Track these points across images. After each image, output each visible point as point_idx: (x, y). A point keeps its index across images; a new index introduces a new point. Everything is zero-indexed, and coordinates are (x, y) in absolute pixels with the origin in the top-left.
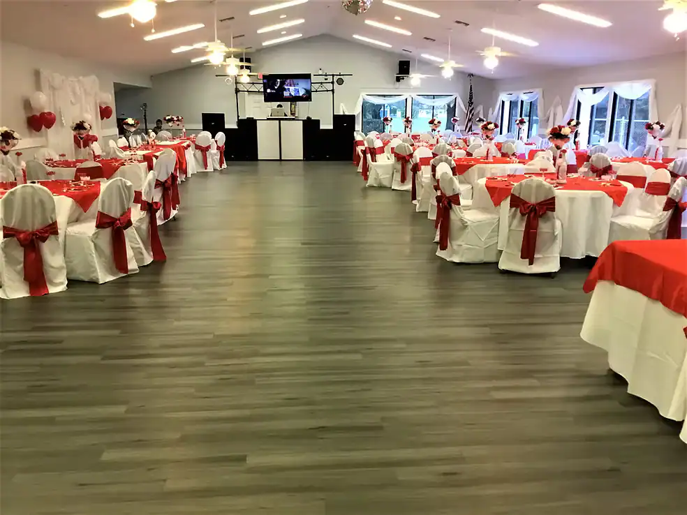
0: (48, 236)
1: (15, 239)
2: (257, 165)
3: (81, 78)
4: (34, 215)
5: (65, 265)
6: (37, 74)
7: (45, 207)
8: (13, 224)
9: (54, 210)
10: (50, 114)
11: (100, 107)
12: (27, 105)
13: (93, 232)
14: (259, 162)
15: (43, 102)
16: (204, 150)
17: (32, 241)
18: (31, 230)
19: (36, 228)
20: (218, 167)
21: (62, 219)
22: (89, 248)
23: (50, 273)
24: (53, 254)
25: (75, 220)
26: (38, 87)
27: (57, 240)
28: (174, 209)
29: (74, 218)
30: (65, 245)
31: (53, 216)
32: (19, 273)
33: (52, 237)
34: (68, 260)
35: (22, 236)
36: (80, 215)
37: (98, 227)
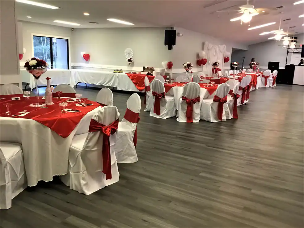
0: (196, 102)
1: (185, 101)
2: (292, 86)
3: (220, 46)
4: (193, 94)
5: (200, 113)
6: (203, 44)
7: (197, 91)
8: (186, 96)
9: (200, 93)
10: (205, 59)
11: (225, 58)
12: (198, 56)
13: (212, 103)
14: (293, 85)
15: (204, 55)
16: (266, 78)
17: (191, 102)
18: (191, 99)
19: (192, 98)
20: (271, 86)
21: (202, 97)
22: (209, 109)
23: (195, 115)
24: (196, 109)
25: (206, 98)
26: (203, 49)
27: (199, 104)
28: (246, 100)
29: (206, 97)
30: (201, 106)
31: (199, 95)
32: (184, 113)
33: (197, 102)
34: (201, 112)
35: (188, 100)
36: (208, 96)
37: (214, 101)
